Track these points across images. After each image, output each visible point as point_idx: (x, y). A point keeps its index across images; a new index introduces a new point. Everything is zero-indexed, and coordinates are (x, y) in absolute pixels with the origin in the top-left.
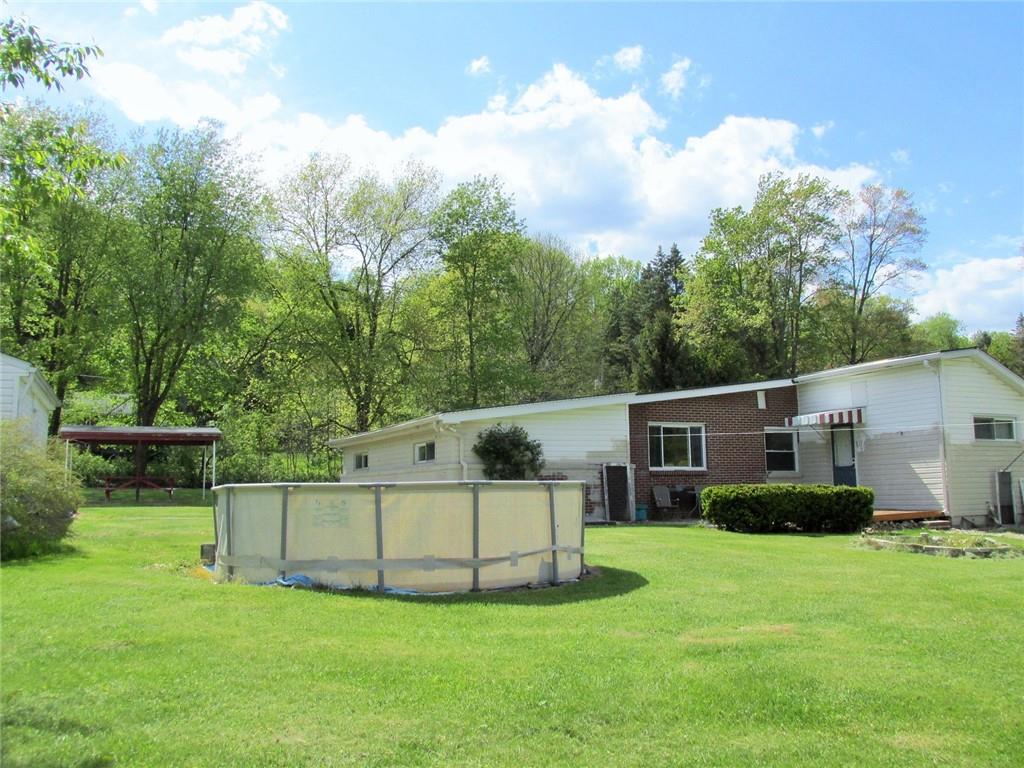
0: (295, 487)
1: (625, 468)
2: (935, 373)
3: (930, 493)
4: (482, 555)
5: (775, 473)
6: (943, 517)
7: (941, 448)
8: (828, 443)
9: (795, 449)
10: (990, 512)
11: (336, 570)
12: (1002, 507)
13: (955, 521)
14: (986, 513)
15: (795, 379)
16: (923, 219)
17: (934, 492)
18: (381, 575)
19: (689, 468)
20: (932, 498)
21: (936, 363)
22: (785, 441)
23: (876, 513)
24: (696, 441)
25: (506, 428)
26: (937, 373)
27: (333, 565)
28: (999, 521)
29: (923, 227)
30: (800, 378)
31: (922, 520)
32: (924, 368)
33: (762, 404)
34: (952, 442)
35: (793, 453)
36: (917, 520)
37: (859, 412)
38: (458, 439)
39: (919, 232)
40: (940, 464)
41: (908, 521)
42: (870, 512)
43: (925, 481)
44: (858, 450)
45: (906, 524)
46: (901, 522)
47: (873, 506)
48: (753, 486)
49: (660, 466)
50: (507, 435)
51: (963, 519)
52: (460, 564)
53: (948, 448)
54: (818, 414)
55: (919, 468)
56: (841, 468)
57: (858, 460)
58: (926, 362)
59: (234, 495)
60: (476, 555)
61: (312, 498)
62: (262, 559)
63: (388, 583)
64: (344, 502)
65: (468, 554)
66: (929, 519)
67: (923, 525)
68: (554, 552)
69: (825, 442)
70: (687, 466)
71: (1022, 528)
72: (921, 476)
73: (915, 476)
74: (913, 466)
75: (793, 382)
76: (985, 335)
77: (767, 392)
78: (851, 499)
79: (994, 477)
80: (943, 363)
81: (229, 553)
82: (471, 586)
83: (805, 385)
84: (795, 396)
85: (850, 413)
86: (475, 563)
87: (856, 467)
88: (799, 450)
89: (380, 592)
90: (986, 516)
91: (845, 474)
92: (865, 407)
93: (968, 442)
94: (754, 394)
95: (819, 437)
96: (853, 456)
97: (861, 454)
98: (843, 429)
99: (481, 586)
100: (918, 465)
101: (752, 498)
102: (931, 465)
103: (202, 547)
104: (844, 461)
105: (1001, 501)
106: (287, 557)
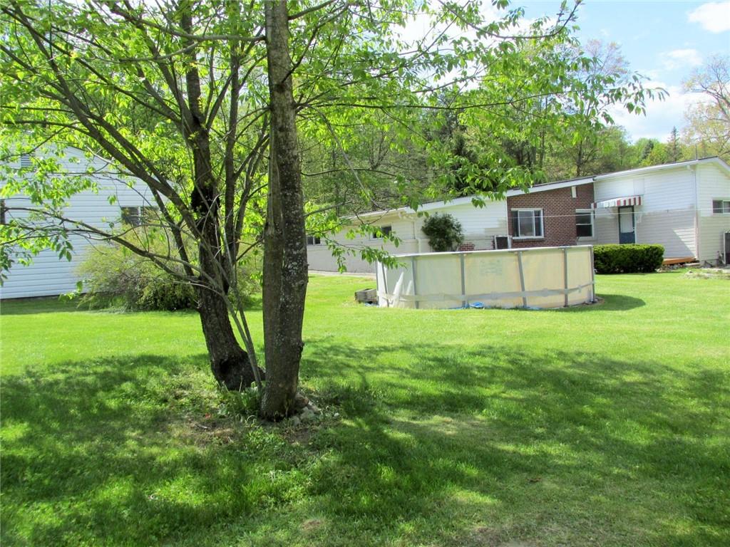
0: (467, 254)
1: (506, 238)
2: (692, 172)
3: (686, 247)
4: (569, 287)
5: (581, 238)
6: (695, 261)
7: (695, 219)
8: (615, 219)
9: (592, 223)
10: (720, 257)
11: (497, 299)
12: (727, 254)
13: (702, 263)
14: (717, 258)
15: (595, 178)
16: (627, 63)
17: (688, 246)
18: (524, 299)
19: (534, 237)
20: (688, 250)
21: (694, 167)
22: (586, 219)
23: (665, 260)
24: (538, 221)
25: (440, 215)
26: (694, 173)
27: (495, 296)
28: (724, 262)
29: (628, 69)
30: (598, 177)
31: (684, 263)
32: (686, 169)
33: (574, 195)
34: (702, 216)
35: (591, 226)
36: (682, 264)
37: (640, 198)
38: (413, 223)
39: (626, 72)
40: (694, 229)
41: (677, 264)
42: (662, 260)
43: (683, 240)
44: (636, 222)
45: (676, 266)
46: (673, 265)
47: (663, 256)
48: (601, 246)
49: (518, 236)
50: (441, 220)
51: (706, 262)
52: (559, 292)
53: (699, 220)
54: (616, 200)
55: (679, 232)
56: (625, 234)
57: (637, 228)
58: (688, 167)
59: (416, 260)
60: (566, 287)
61: (479, 260)
62: (445, 295)
63: (529, 304)
64: (498, 261)
65: (562, 287)
66: (688, 262)
67: (686, 266)
68: (593, 285)
69: (613, 217)
70: (532, 235)
71: (729, 266)
72: (681, 237)
73: (677, 237)
74: (675, 231)
75: (594, 180)
76: (650, 141)
77: (577, 187)
78: (654, 252)
79: (722, 236)
80: (698, 166)
81: (416, 294)
82: (564, 304)
83: (600, 181)
84: (593, 189)
85: (635, 199)
86: (566, 292)
87: (635, 232)
88: (595, 224)
89: (525, 308)
90: (717, 260)
91: (628, 238)
92: (643, 195)
93: (709, 215)
94: (569, 189)
95: (610, 215)
96: (634, 226)
97: (638, 225)
98: (627, 209)
99: (569, 304)
100: (678, 231)
101: (603, 253)
102: (687, 230)
103: (356, 293)
104: (626, 229)
105: (726, 251)
106: (466, 293)
